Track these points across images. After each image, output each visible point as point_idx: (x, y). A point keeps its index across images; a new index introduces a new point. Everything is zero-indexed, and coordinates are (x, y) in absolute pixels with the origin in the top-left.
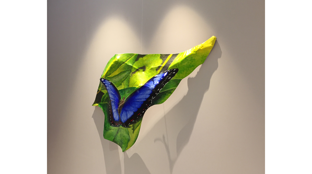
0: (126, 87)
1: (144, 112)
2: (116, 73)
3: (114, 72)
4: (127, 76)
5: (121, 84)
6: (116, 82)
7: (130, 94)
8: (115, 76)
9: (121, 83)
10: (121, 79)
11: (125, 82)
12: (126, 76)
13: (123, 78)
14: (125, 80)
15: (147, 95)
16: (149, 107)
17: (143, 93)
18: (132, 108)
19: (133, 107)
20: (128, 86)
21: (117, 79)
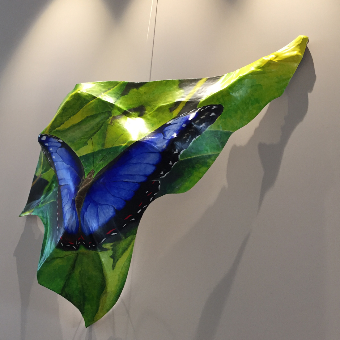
0: (97, 148)
1: (140, 211)
2: (76, 119)
3: (70, 117)
4: (100, 125)
5: (86, 144)
6: (75, 139)
7: (106, 164)
8: (74, 126)
9: (85, 140)
10: (87, 132)
11: (96, 137)
12: (98, 124)
13: (92, 129)
14: (95, 133)
15: (148, 166)
16: (153, 200)
17: (139, 161)
18: (112, 199)
19: (114, 196)
20: (103, 145)
21: (77, 134)
